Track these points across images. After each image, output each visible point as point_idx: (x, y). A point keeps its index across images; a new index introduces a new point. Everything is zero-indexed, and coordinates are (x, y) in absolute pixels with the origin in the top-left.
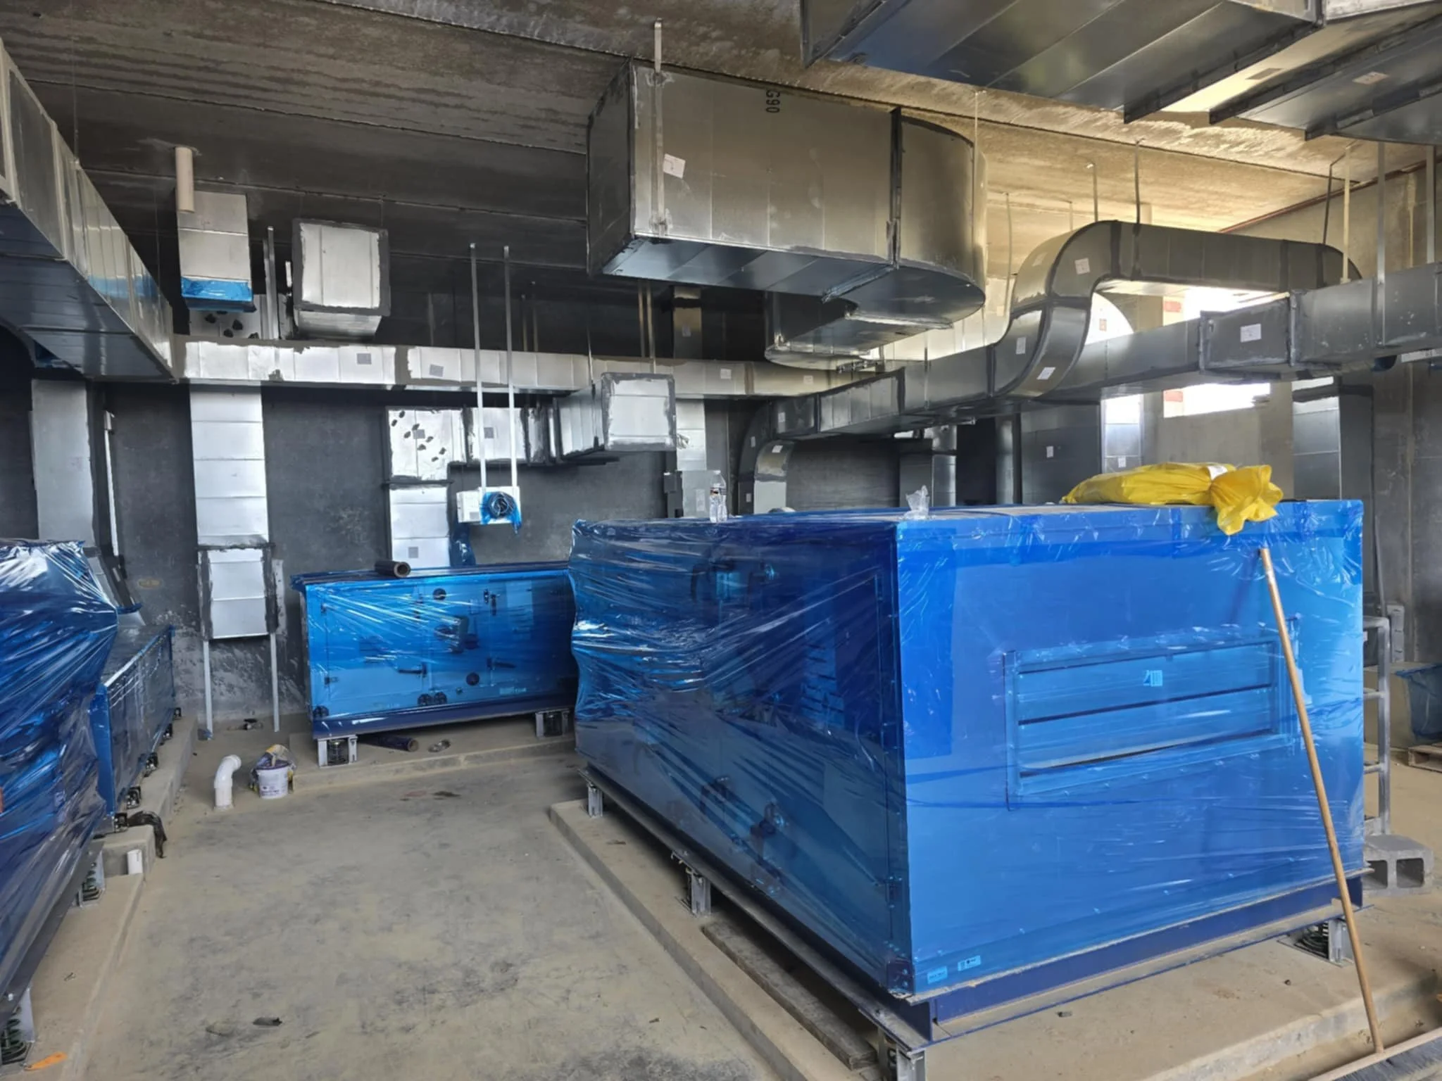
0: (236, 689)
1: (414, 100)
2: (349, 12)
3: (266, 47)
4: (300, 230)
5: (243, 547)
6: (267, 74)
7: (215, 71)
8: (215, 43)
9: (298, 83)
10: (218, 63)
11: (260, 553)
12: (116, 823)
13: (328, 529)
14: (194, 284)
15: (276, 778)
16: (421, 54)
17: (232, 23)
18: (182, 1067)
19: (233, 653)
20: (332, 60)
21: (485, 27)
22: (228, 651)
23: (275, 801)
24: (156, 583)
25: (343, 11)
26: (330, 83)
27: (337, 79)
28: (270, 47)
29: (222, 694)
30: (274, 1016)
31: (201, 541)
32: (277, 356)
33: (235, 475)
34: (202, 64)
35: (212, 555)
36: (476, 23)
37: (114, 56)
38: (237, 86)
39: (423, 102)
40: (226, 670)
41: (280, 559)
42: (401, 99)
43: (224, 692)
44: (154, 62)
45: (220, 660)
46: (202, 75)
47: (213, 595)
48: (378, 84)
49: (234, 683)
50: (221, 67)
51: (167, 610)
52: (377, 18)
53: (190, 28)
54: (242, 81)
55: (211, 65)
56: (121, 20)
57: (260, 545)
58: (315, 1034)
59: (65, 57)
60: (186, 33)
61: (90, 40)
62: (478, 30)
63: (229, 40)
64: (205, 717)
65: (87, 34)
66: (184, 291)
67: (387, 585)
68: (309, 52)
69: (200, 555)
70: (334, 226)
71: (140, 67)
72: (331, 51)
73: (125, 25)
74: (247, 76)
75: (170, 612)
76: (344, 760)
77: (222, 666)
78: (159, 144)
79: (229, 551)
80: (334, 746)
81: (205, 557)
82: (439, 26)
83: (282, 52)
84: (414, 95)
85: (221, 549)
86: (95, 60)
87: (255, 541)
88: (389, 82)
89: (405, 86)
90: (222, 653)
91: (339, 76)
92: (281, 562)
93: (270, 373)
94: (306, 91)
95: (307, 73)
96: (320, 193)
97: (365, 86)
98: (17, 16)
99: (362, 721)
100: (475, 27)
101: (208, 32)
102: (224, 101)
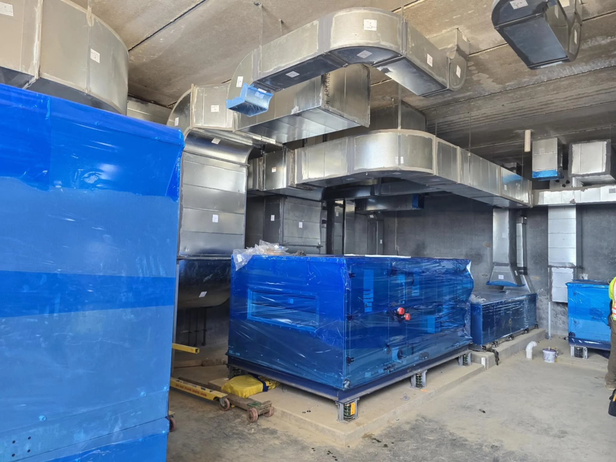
0: (566, 323)
1: (598, 94)
2: (553, 81)
3: (533, 98)
4: (572, 147)
5: (565, 267)
6: (539, 104)
7: (522, 109)
8: (517, 103)
9: (551, 104)
10: (522, 107)
11: (572, 270)
12: (482, 349)
13: (609, 263)
14: (537, 173)
15: (549, 354)
16: (588, 82)
17: (519, 97)
18: (453, 408)
19: (565, 309)
20: (557, 95)
21: (606, 66)
22: (563, 308)
23: (547, 363)
24: (538, 278)
25: (551, 82)
26: (562, 100)
27: (563, 98)
28: (534, 98)
29: (560, 324)
30: (484, 410)
31: (549, 264)
32: (573, 193)
33: (564, 239)
34: (518, 109)
35: (553, 269)
36: (602, 66)
37: (493, 115)
38: (532, 110)
39: (602, 93)
40: (562, 315)
41: (586, 273)
42: (592, 96)
43: (561, 324)
44: (504, 113)
45: (560, 311)
46: (520, 111)
47: (553, 285)
48: (579, 94)
49: (565, 321)
50: (524, 108)
51: (541, 289)
52: (562, 79)
53: (508, 102)
54: (533, 109)
55: (521, 108)
56: (489, 107)
57: (572, 267)
58: (489, 418)
59: (481, 119)
60: (508, 103)
61: (485, 113)
62: (604, 68)
63: (521, 101)
64: (548, 329)
65: (483, 113)
66: (533, 176)
67: (603, 287)
68: (548, 95)
69: (549, 269)
70: (586, 143)
71: (501, 115)
72: (555, 92)
73: (491, 107)
74: (533, 107)
75: (542, 289)
76: (581, 356)
77: (561, 313)
78: (520, 131)
79: (560, 268)
80: (577, 350)
81: (551, 270)
82: (588, 73)
83: (539, 98)
84: (597, 93)
85: (557, 267)
86: (489, 117)
87: (571, 265)
88: (583, 92)
89: (591, 91)
90: (561, 308)
91: (563, 97)
92: (587, 275)
93: (571, 200)
94: (555, 104)
95: (552, 100)
96: (585, 131)
97: (575, 97)
98: (465, 114)
99: (590, 342)
100: (603, 67)
101: (514, 101)
102: (531, 115)
